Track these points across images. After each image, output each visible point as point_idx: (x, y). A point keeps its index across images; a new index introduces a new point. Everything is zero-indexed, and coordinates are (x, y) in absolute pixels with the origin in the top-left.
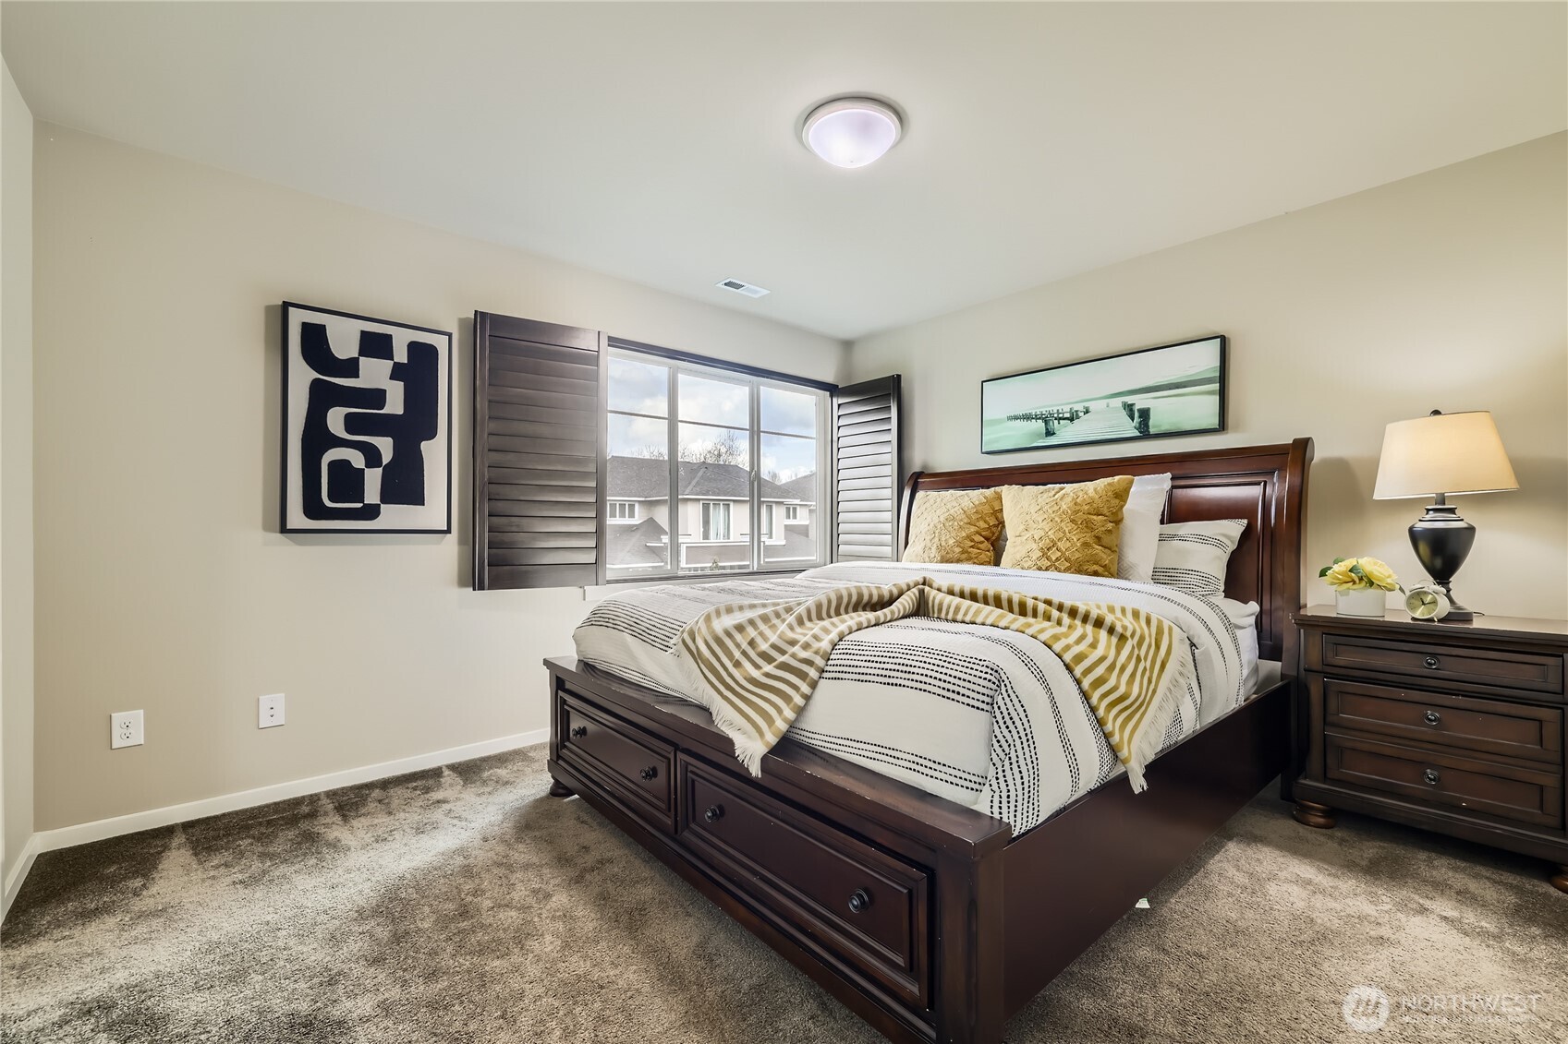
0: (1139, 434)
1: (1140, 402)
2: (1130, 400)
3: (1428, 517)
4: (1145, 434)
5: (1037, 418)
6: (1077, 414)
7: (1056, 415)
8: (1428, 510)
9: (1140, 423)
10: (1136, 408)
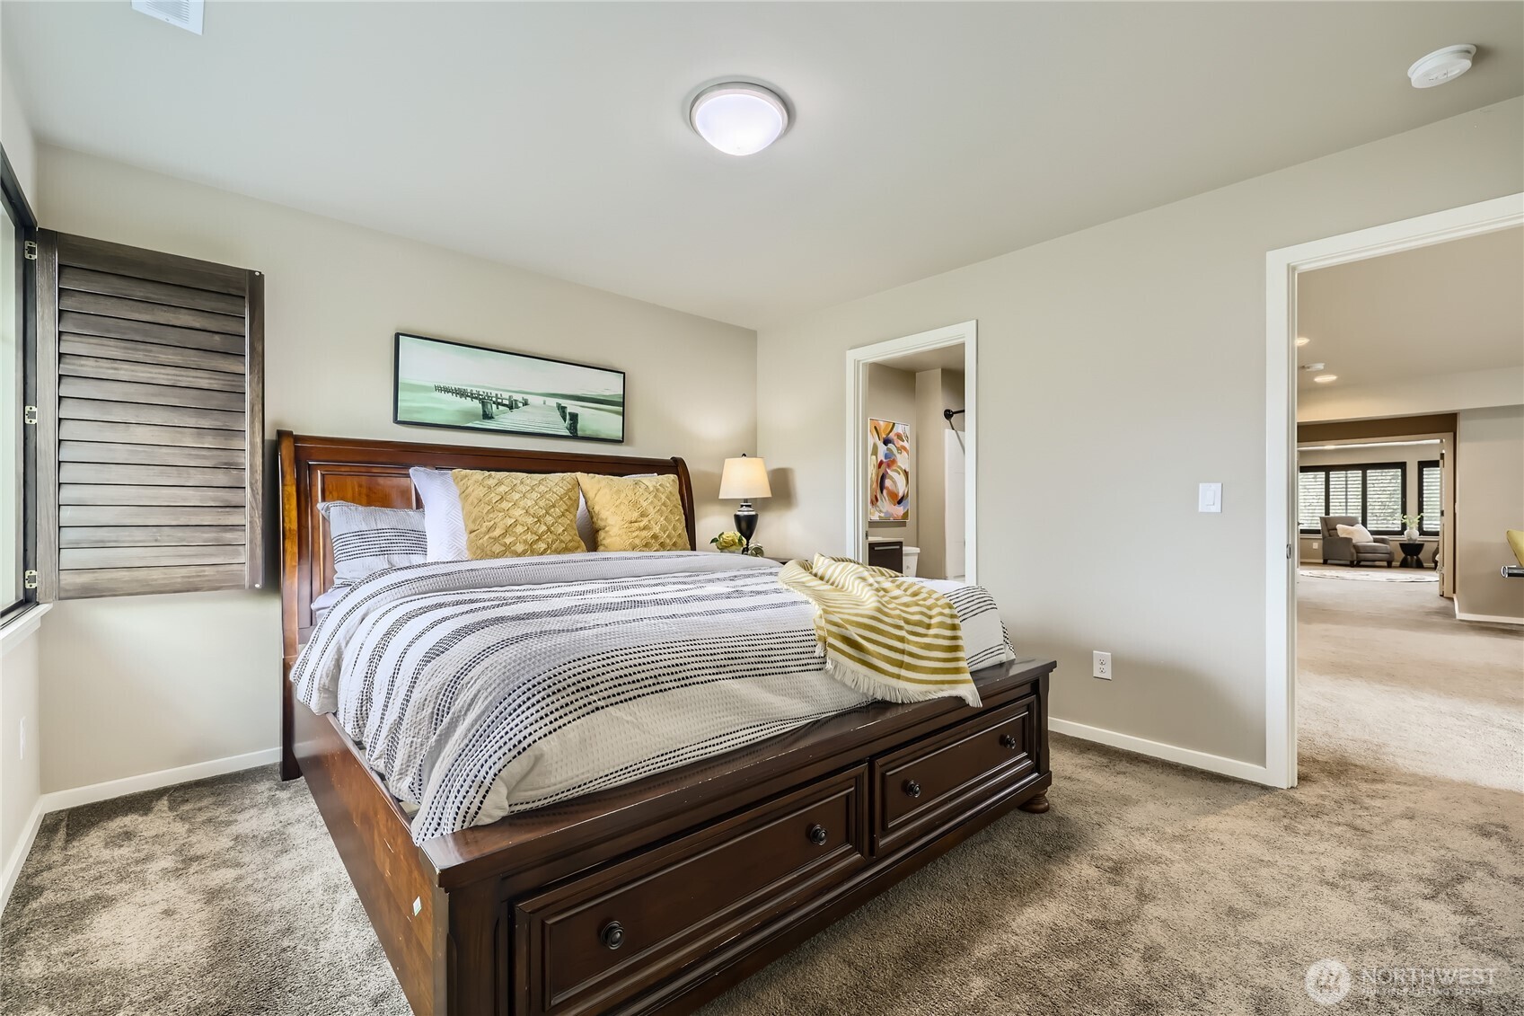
0: (569, 434)
1: (572, 407)
2: (564, 402)
3: (742, 509)
4: (574, 435)
5: (472, 397)
6: (516, 404)
7: (494, 399)
8: (742, 506)
9: (571, 424)
10: (568, 411)
